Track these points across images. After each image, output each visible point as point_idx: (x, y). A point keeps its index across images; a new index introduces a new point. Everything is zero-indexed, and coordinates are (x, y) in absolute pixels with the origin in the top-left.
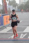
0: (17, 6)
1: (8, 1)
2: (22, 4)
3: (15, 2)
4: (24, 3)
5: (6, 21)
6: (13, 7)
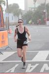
0: (22, 14)
1: (5, 5)
2: (30, 10)
3: (18, 7)
4: (33, 10)
5: (2, 42)
6: (14, 15)
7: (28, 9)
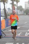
7: (26, 8)
